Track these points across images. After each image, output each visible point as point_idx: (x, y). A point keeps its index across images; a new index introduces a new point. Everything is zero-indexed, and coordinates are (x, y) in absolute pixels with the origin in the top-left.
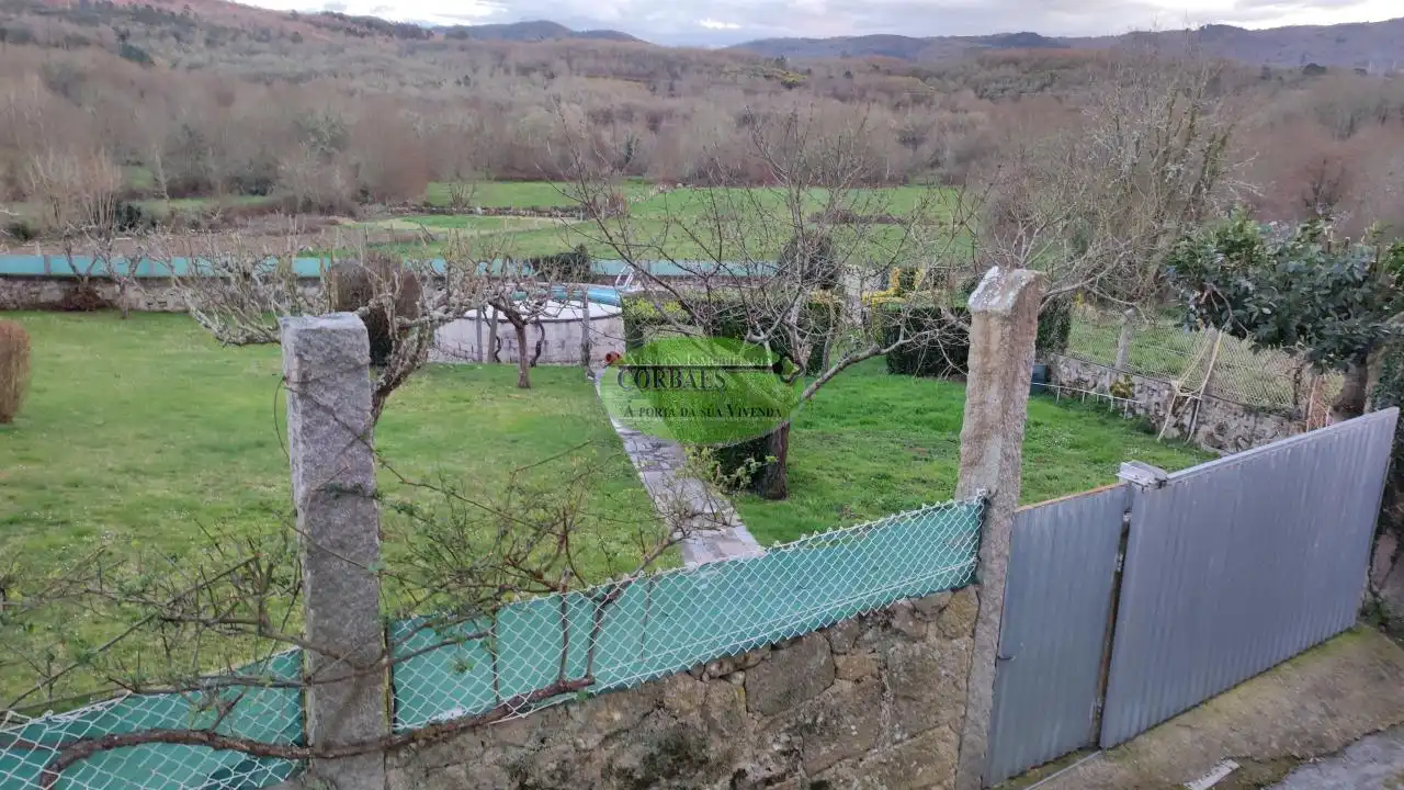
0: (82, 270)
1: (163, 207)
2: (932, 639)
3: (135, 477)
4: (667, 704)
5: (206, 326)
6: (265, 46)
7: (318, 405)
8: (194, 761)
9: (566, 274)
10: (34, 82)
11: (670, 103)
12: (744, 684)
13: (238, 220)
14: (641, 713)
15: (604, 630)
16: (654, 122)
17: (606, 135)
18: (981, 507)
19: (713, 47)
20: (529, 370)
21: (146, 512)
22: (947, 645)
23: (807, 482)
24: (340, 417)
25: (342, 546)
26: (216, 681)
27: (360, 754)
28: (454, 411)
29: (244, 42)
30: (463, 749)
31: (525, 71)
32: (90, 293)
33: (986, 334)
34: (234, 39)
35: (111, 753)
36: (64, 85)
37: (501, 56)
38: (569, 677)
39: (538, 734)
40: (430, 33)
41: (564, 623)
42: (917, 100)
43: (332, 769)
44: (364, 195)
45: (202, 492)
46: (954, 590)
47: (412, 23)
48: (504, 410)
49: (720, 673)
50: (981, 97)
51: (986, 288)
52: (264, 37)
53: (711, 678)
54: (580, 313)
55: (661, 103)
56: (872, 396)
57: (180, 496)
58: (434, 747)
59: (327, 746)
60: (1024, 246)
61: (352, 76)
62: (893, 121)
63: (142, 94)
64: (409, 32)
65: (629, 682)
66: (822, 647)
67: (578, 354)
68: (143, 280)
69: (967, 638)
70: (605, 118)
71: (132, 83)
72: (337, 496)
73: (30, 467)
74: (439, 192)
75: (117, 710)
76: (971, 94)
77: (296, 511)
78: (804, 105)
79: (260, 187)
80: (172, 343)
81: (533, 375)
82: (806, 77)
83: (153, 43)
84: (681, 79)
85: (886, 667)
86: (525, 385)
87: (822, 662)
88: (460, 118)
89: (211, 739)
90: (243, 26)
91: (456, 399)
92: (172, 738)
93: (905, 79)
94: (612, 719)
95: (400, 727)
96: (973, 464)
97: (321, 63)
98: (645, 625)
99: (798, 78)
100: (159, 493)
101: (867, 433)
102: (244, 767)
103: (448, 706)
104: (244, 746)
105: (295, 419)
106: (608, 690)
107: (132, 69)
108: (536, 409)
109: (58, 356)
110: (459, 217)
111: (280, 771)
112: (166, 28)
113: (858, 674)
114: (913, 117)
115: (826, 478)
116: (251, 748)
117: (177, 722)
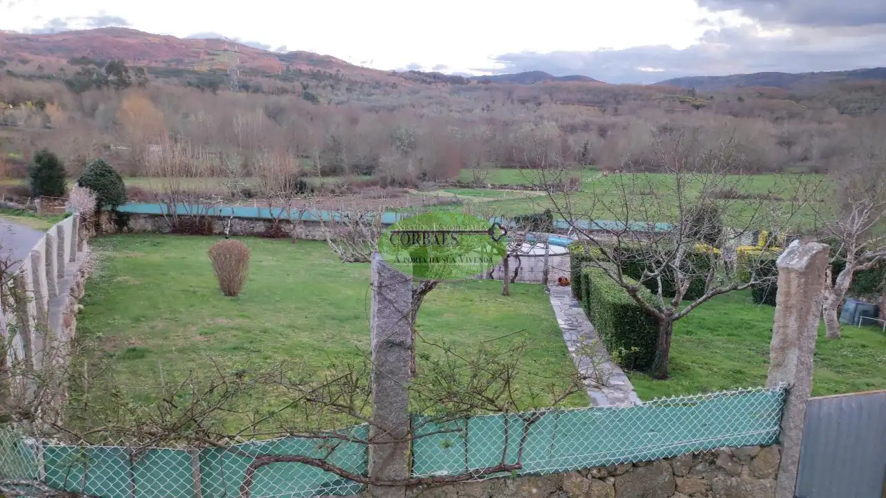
0: (275, 216)
1: (317, 181)
2: (745, 476)
3: (293, 331)
4: (565, 489)
5: (335, 251)
6: (378, 91)
7: (386, 299)
8: (315, 475)
9: (536, 227)
10: (260, 112)
11: (613, 119)
12: (614, 485)
13: (356, 189)
14: (549, 491)
15: (529, 439)
16: (602, 132)
17: (571, 140)
18: (782, 394)
19: (645, 83)
20: (510, 284)
21: (297, 350)
22: (756, 482)
23: (683, 371)
24: (396, 305)
25: (392, 372)
26: (327, 435)
27: (393, 486)
28: (463, 306)
29: (366, 89)
30: (446, 493)
31: (523, 102)
32: (279, 228)
33: (788, 282)
34: (361, 88)
35: (278, 464)
36: (274, 114)
37: (510, 94)
38: (507, 462)
39: (489, 493)
40: (468, 80)
41: (506, 432)
42: (792, 116)
43: (379, 492)
44: (424, 176)
45: (326, 341)
46: (762, 446)
47: (458, 75)
48: (492, 308)
49: (599, 476)
50: (842, 113)
51: (790, 253)
52: (377, 86)
53: (593, 477)
54: (543, 252)
55: (609, 119)
56: (739, 317)
57: (315, 342)
58: (431, 490)
59: (377, 479)
60: (856, 221)
61: (423, 107)
62: (773, 129)
63: (312, 119)
64: (457, 81)
65: (543, 471)
66: (666, 470)
67: (540, 276)
68: (306, 223)
69: (771, 480)
70: (572, 129)
71: (308, 113)
72: (392, 346)
73: (245, 321)
74: (466, 175)
75: (282, 443)
76: (835, 111)
77: (371, 352)
78: (707, 121)
79: (368, 170)
80: (317, 258)
81: (511, 287)
82: (709, 101)
83: (320, 90)
84: (621, 104)
85: (711, 490)
86: (506, 293)
87: (667, 479)
88: (483, 130)
89: (322, 464)
90: (366, 79)
91: (465, 299)
92: (306, 461)
93: (783, 101)
94: (531, 492)
95: (415, 475)
96: (778, 365)
97: (406, 99)
98: (553, 439)
99: (706, 102)
100: (305, 340)
101: (732, 342)
102: (337, 483)
103: (441, 468)
104: (338, 471)
105: (375, 305)
106: (529, 474)
107: (309, 105)
108: (511, 309)
109: (261, 261)
110: (478, 190)
111: (354, 488)
112: (327, 82)
113: (691, 491)
114: (788, 128)
115: (697, 369)
116: (342, 473)
117: (308, 454)
